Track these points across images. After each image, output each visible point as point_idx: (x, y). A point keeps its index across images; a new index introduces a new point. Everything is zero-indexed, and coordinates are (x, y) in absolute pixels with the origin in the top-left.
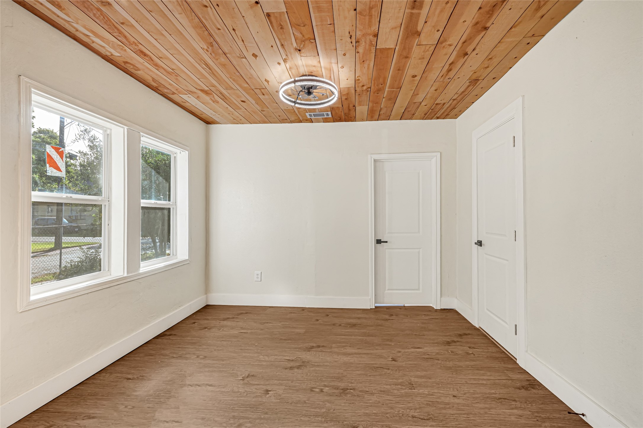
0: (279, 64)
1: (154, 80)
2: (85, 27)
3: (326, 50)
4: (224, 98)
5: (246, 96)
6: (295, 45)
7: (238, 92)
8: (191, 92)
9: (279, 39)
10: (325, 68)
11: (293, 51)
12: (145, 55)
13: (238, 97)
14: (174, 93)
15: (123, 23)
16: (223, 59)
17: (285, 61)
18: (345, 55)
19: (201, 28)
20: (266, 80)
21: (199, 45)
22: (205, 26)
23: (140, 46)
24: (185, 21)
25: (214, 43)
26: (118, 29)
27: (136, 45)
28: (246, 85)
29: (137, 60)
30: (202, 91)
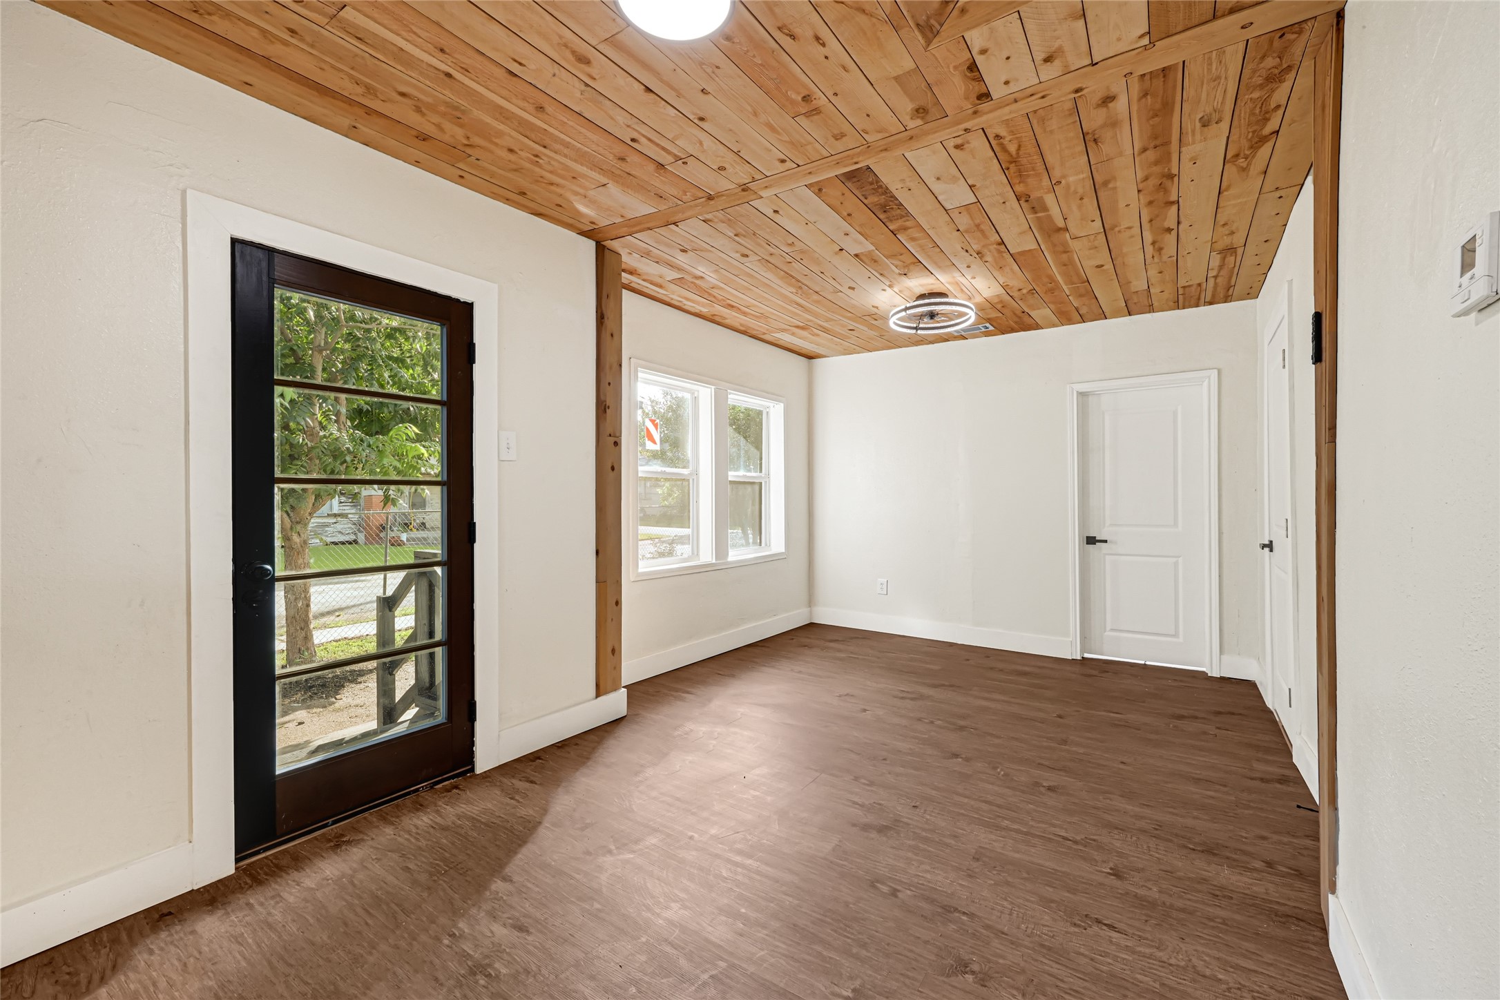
0: (884, 290)
1: (741, 325)
2: (680, 296)
3: (940, 267)
4: (826, 330)
5: (852, 325)
6: (897, 271)
7: (841, 322)
8: (783, 330)
9: (875, 270)
10: (949, 283)
11: (897, 277)
12: (733, 307)
13: (843, 326)
14: (764, 334)
15: (712, 288)
16: (816, 297)
17: (890, 286)
18: (968, 267)
19: (787, 277)
20: (873, 306)
21: (788, 291)
22: (791, 276)
23: (728, 301)
24: (769, 275)
25: (803, 286)
26: (708, 293)
27: (724, 301)
28: (850, 315)
29: (725, 312)
30: (798, 327)
